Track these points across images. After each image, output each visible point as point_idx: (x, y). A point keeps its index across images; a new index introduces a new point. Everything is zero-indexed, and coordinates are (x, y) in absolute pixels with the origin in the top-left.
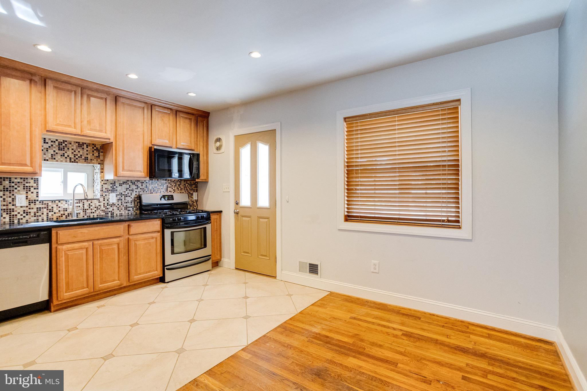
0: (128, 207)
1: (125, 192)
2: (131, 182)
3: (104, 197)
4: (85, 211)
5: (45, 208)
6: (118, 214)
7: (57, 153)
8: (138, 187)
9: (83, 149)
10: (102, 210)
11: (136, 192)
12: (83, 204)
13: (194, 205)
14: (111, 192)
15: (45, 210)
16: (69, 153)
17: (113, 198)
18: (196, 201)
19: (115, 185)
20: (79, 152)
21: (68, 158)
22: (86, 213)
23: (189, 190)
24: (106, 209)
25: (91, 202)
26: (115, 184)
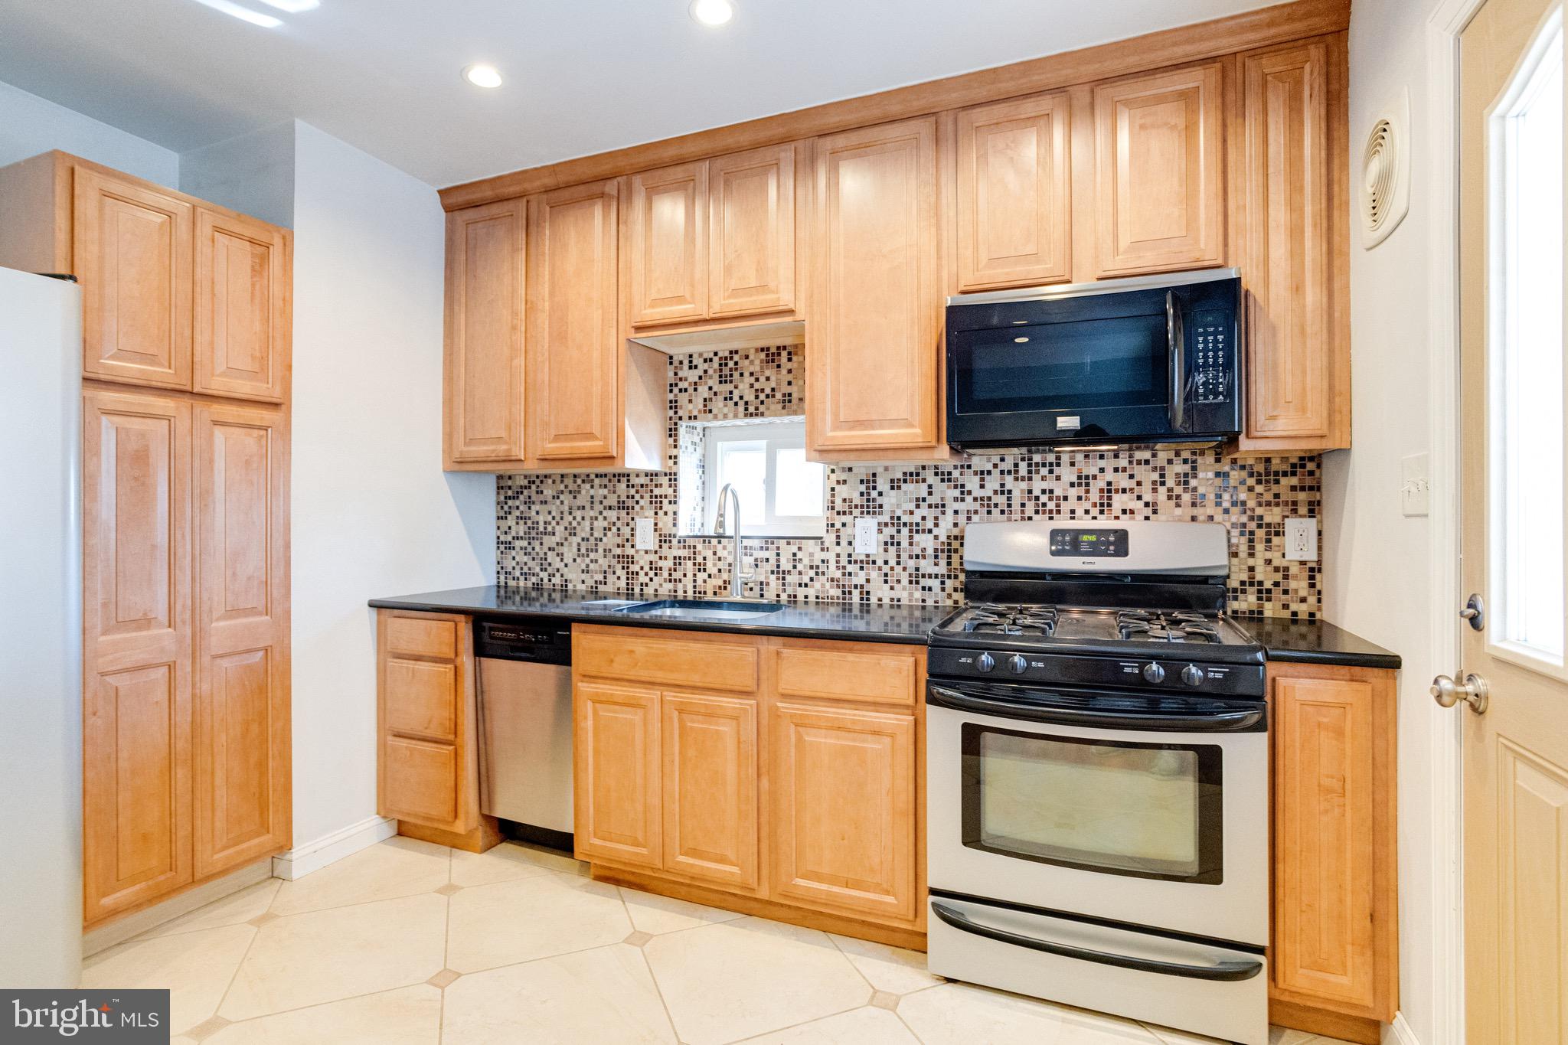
0: (924, 576)
1: (912, 513)
2: (936, 474)
3: (838, 531)
4: (781, 574)
5: (690, 559)
6: (886, 601)
7: (715, 394)
8: (964, 492)
9: (779, 366)
10: (832, 580)
11: (956, 512)
12: (778, 555)
13: (1296, 591)
14: (862, 513)
15: (690, 563)
16: (744, 389)
17: (867, 535)
18: (1312, 570)
19: (874, 488)
20: (768, 379)
21: (741, 403)
22: (784, 585)
23: (1251, 504)
24: (844, 574)
25: (800, 549)
26: (874, 482)
